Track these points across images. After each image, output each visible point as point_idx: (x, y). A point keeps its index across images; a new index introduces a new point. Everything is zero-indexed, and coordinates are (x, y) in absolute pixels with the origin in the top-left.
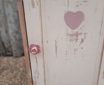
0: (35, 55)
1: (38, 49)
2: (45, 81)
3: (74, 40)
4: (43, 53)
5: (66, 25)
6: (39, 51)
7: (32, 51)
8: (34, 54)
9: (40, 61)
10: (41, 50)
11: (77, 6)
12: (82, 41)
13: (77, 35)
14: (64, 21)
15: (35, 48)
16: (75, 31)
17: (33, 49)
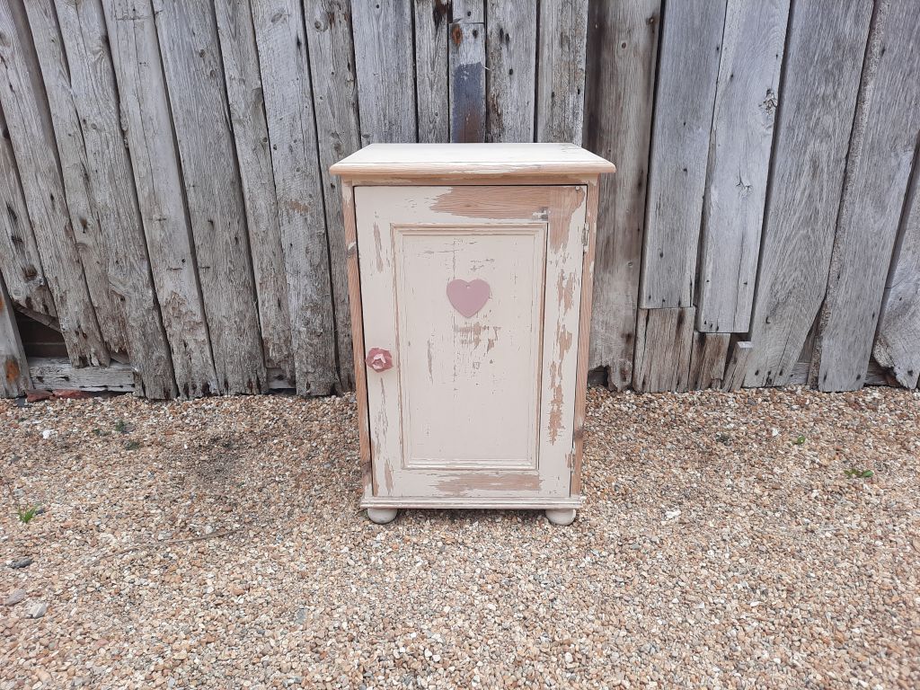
0: (379, 373)
1: (386, 360)
2: (402, 442)
3: (470, 342)
4: (400, 371)
5: (452, 309)
6: (388, 365)
7: (374, 363)
8: (377, 371)
9: (391, 388)
10: (394, 363)
11: (474, 269)
12: (491, 344)
13: (478, 330)
14: (446, 298)
15: (381, 356)
16: (473, 321)
17: (376, 358)
